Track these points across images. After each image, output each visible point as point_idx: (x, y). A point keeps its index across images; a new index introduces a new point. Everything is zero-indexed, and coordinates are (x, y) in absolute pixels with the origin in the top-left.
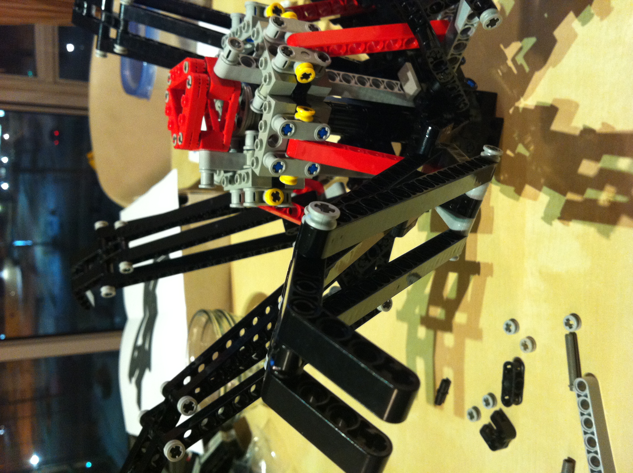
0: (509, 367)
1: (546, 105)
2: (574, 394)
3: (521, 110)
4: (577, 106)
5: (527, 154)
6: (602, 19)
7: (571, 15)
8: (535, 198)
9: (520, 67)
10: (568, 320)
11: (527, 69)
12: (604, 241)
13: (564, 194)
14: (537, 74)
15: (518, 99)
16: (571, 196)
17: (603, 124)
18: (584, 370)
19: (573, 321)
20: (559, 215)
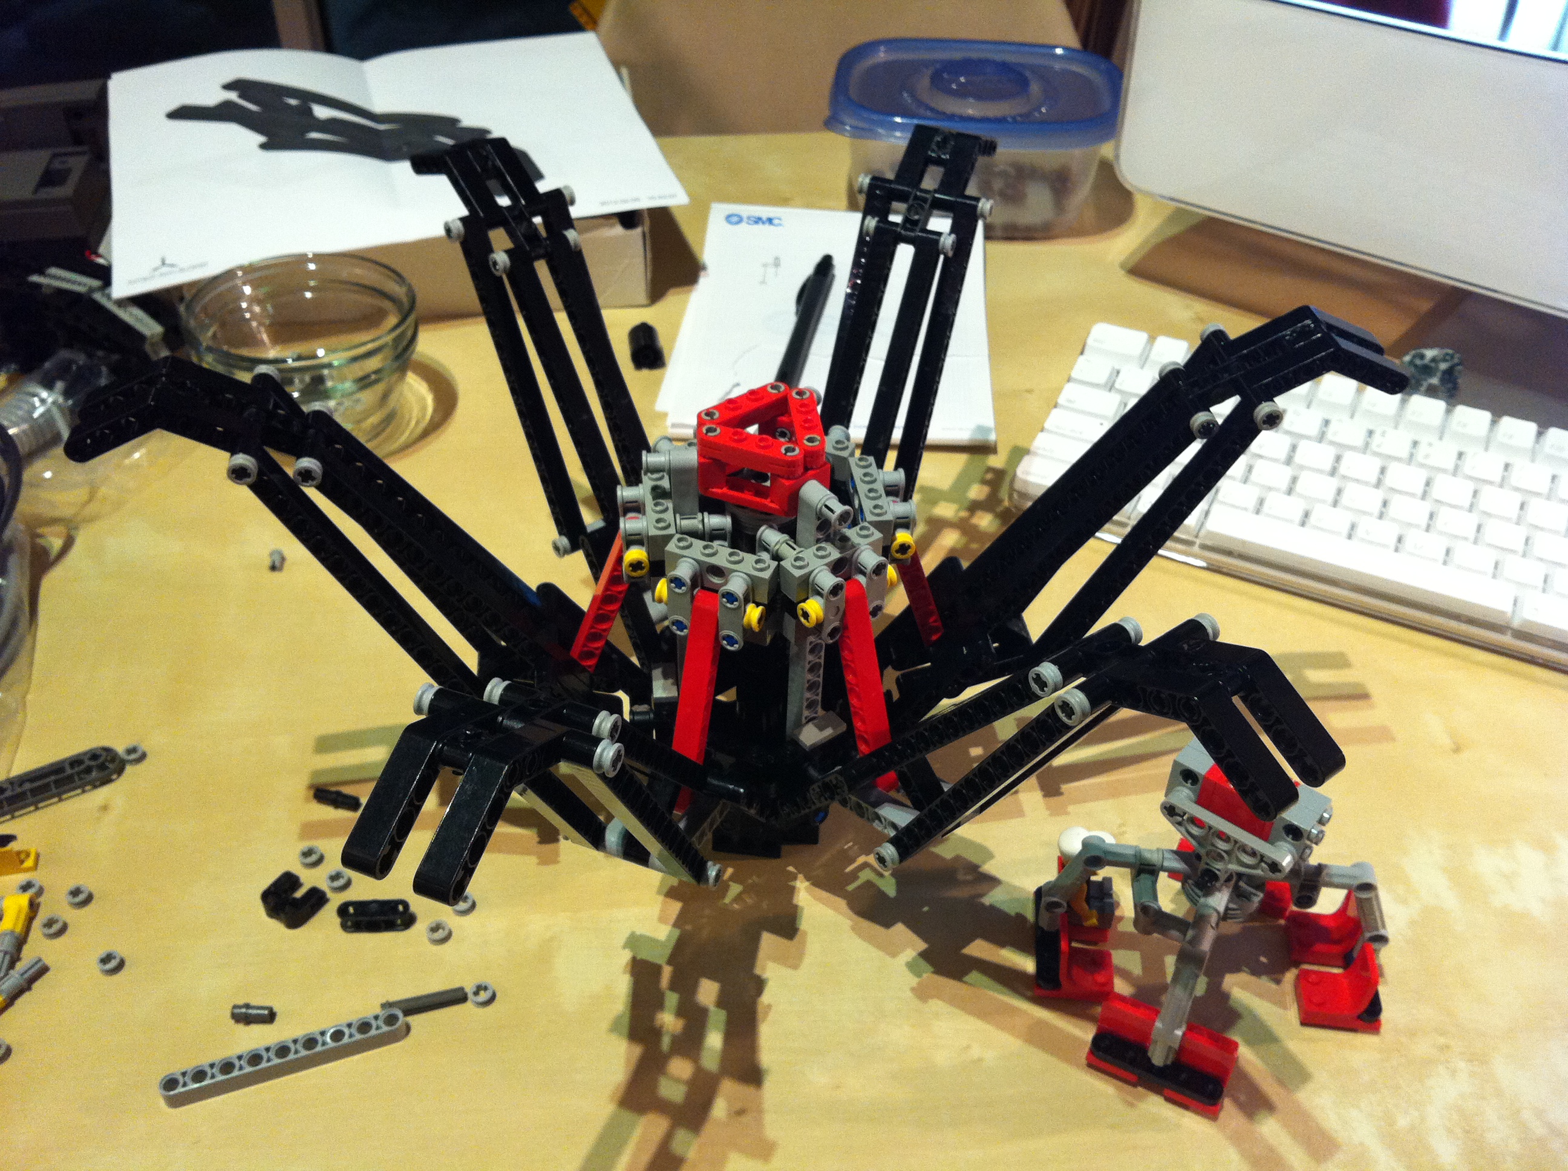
0: (401, 908)
1: (798, 922)
2: (378, 1010)
3: (792, 883)
4: (795, 967)
5: (727, 900)
6: (913, 989)
7: (922, 946)
8: (662, 919)
9: (854, 876)
10: (486, 988)
11: (850, 888)
12: (605, 1025)
13: (670, 962)
14: (842, 903)
15: (808, 878)
16: (667, 972)
17: (769, 1006)
18: (415, 1020)
19: (483, 996)
20: (639, 958)
